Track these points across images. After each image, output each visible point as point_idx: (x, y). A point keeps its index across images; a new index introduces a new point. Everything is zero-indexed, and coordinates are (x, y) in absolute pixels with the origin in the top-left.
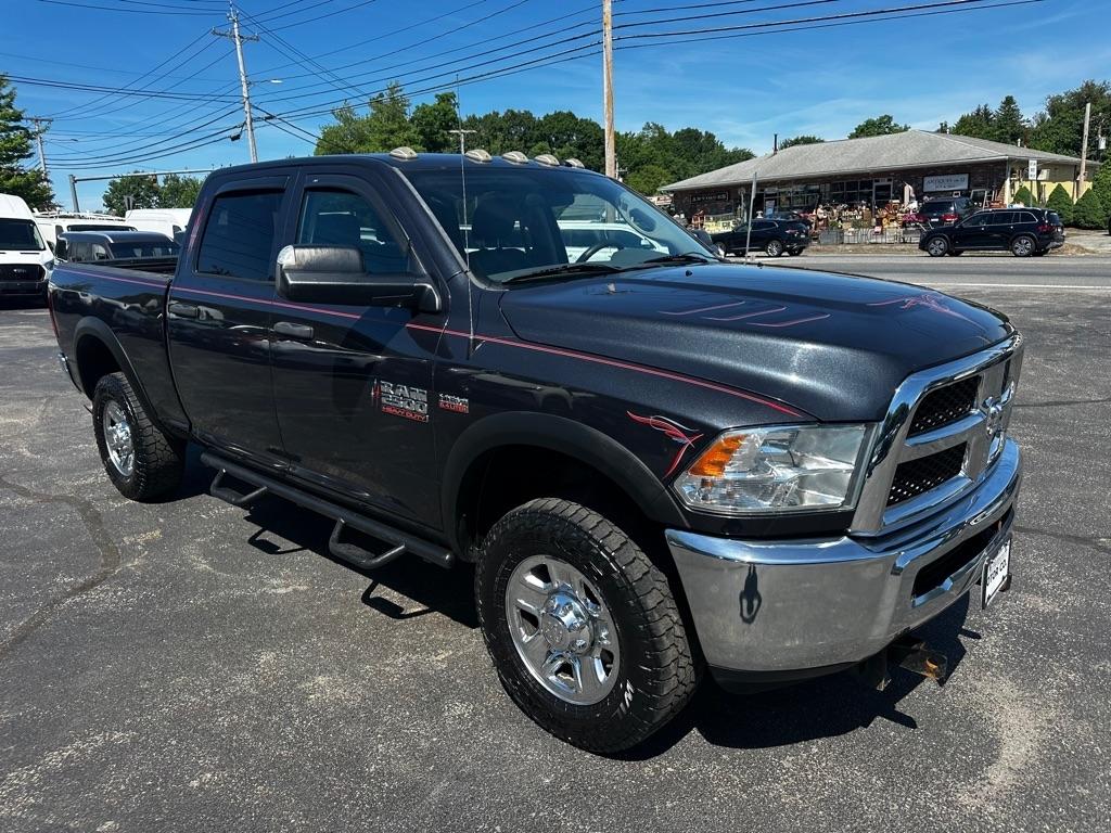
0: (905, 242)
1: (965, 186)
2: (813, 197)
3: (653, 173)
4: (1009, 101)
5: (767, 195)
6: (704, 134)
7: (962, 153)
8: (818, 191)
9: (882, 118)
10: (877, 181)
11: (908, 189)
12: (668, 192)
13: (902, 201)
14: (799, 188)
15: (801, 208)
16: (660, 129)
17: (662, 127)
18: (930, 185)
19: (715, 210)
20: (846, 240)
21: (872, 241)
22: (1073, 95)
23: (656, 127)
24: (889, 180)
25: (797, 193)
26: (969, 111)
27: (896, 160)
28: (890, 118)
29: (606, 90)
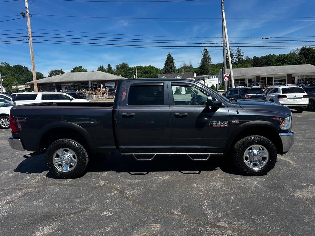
0: (108, 98)
1: (115, 85)
2: (76, 87)
3: (9, 78)
4: (109, 65)
5: (63, 86)
6: (24, 67)
7: (113, 77)
8: (77, 85)
9: (79, 67)
10: (93, 83)
11: (102, 85)
12: (29, 84)
13: (101, 88)
14: (72, 84)
15: (73, 90)
16: (8, 65)
17: (8, 64)
18: (107, 85)
19: (46, 90)
20: (93, 98)
21: (101, 98)
22: (121, 65)
23: (6, 64)
24: (96, 83)
25: (71, 85)
26: (99, 67)
27: (97, 78)
28: (81, 67)
29: (31, 54)
